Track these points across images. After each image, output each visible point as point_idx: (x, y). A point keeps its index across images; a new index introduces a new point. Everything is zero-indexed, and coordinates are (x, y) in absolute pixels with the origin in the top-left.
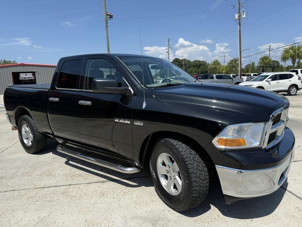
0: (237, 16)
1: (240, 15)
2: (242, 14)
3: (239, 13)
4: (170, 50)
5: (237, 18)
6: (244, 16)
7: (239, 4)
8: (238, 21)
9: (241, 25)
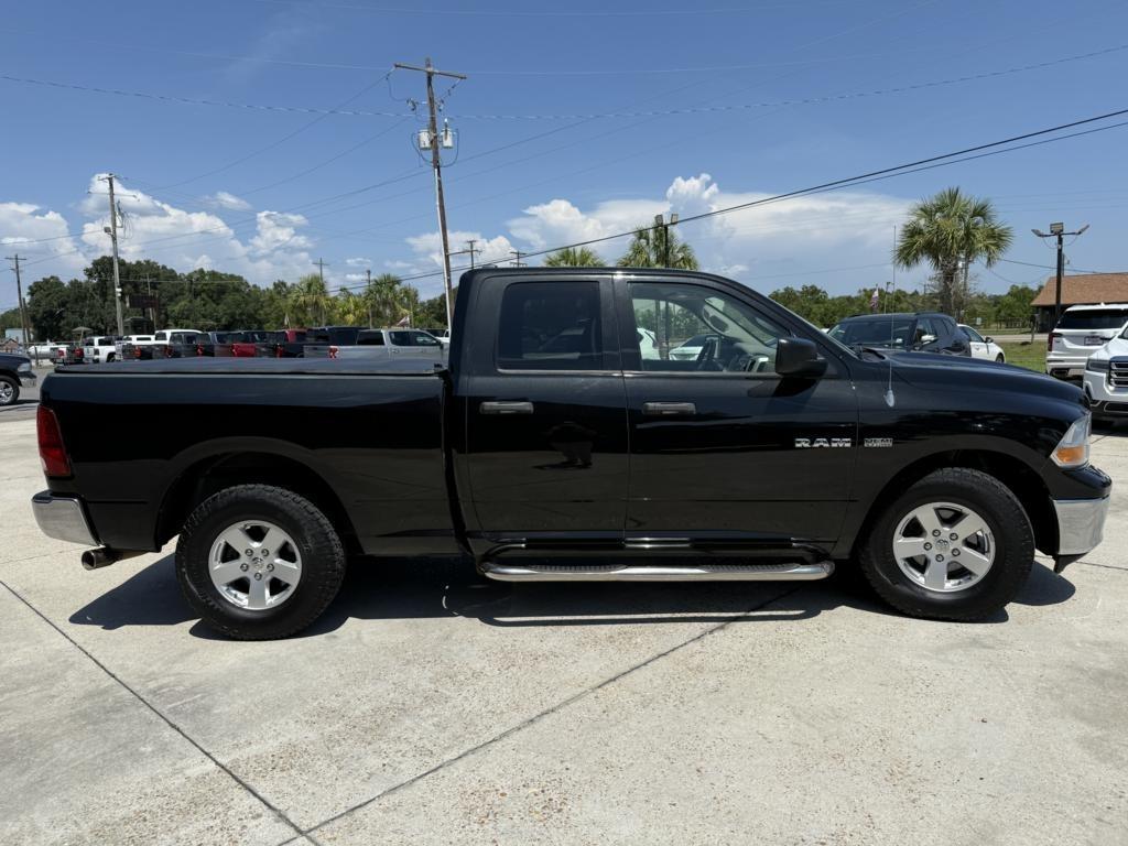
0: (425, 138)
1: (436, 137)
2: (443, 134)
3: (433, 128)
4: (118, 224)
5: (428, 145)
6: (448, 142)
7: (431, 100)
8: (429, 156)
9: (441, 169)
